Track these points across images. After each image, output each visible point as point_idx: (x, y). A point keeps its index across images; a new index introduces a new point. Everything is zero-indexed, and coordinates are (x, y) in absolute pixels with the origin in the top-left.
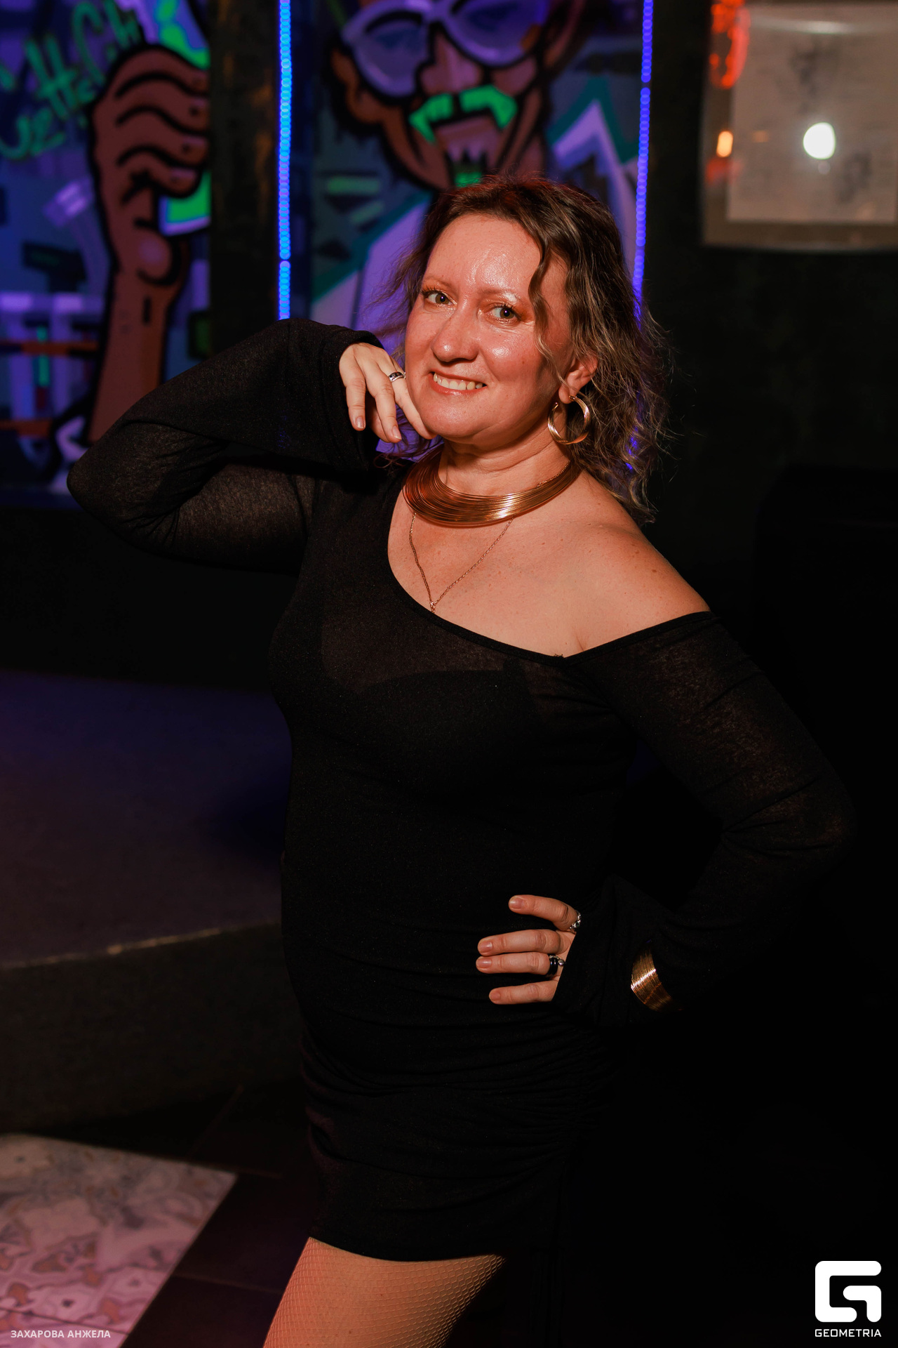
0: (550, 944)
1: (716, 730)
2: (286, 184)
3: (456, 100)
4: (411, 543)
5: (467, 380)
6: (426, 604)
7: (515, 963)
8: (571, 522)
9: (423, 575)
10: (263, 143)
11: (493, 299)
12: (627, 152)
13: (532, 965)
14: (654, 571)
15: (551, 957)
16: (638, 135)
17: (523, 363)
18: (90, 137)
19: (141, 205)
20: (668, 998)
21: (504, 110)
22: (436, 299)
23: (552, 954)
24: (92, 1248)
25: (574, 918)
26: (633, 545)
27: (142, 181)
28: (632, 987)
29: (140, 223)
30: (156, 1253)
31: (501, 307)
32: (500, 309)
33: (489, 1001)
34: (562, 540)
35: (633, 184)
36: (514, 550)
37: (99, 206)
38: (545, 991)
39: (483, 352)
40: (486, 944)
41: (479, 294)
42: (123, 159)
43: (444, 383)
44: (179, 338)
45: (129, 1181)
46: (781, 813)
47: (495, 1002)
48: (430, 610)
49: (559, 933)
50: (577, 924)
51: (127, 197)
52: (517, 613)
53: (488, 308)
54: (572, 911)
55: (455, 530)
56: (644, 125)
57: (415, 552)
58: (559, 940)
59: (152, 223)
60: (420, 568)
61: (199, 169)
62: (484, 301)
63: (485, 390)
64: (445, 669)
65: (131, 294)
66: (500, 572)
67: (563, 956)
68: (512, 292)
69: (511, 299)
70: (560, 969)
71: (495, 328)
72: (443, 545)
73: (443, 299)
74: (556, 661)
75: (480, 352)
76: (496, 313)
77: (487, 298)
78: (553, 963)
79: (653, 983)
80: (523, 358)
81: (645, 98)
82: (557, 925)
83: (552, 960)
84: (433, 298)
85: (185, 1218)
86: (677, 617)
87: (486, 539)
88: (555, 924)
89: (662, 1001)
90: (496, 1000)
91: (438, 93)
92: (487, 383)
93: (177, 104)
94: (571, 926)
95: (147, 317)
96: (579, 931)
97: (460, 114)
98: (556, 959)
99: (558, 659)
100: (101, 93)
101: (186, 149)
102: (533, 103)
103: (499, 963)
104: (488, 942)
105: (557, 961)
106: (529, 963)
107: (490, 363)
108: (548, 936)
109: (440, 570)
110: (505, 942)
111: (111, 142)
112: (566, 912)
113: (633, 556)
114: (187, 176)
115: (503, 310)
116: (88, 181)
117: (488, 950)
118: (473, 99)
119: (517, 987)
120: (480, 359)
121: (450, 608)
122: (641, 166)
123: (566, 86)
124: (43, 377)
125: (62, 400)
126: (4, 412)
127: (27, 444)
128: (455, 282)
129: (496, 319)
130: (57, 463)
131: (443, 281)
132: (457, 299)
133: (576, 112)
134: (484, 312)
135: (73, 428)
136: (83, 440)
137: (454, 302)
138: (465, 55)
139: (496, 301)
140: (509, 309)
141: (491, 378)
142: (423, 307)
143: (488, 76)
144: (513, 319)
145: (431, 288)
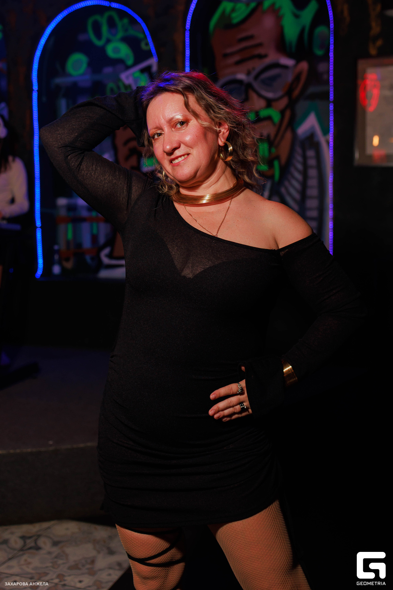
3: (257, 114)
5: (183, 155)
11: (173, 122)
12: (325, 132)
16: (329, 123)
17: (197, 136)
19: (133, 161)
21: (276, 117)
22: (157, 136)
24: (93, 562)
28: (284, 371)
30: (119, 564)
35: (328, 143)
41: (168, 123)
42: (126, 143)
43: (176, 161)
45: (111, 538)
51: (127, 158)
53: (175, 126)
62: (171, 125)
63: (190, 155)
68: (178, 114)
69: (179, 117)
71: (181, 131)
73: (160, 135)
75: (181, 143)
76: (179, 126)
80: (195, 135)
81: (331, 107)
84: (156, 137)
92: (189, 152)
97: (258, 119)
102: (288, 114)
107: (187, 145)
118: (264, 113)
120: (182, 146)
122: (330, 137)
123: (301, 106)
124: (95, 231)
125: (102, 240)
126: (79, 245)
127: (88, 258)
128: (158, 125)
129: (179, 128)
130: (100, 265)
131: (155, 128)
132: (163, 131)
133: (305, 116)
134: (174, 128)
135: (107, 251)
136: (110, 256)
137: (163, 132)
138: (260, 96)
139: (175, 122)
140: (182, 122)
141: (190, 150)
142: (155, 142)
143: (269, 103)
144: (185, 124)
145: (153, 134)
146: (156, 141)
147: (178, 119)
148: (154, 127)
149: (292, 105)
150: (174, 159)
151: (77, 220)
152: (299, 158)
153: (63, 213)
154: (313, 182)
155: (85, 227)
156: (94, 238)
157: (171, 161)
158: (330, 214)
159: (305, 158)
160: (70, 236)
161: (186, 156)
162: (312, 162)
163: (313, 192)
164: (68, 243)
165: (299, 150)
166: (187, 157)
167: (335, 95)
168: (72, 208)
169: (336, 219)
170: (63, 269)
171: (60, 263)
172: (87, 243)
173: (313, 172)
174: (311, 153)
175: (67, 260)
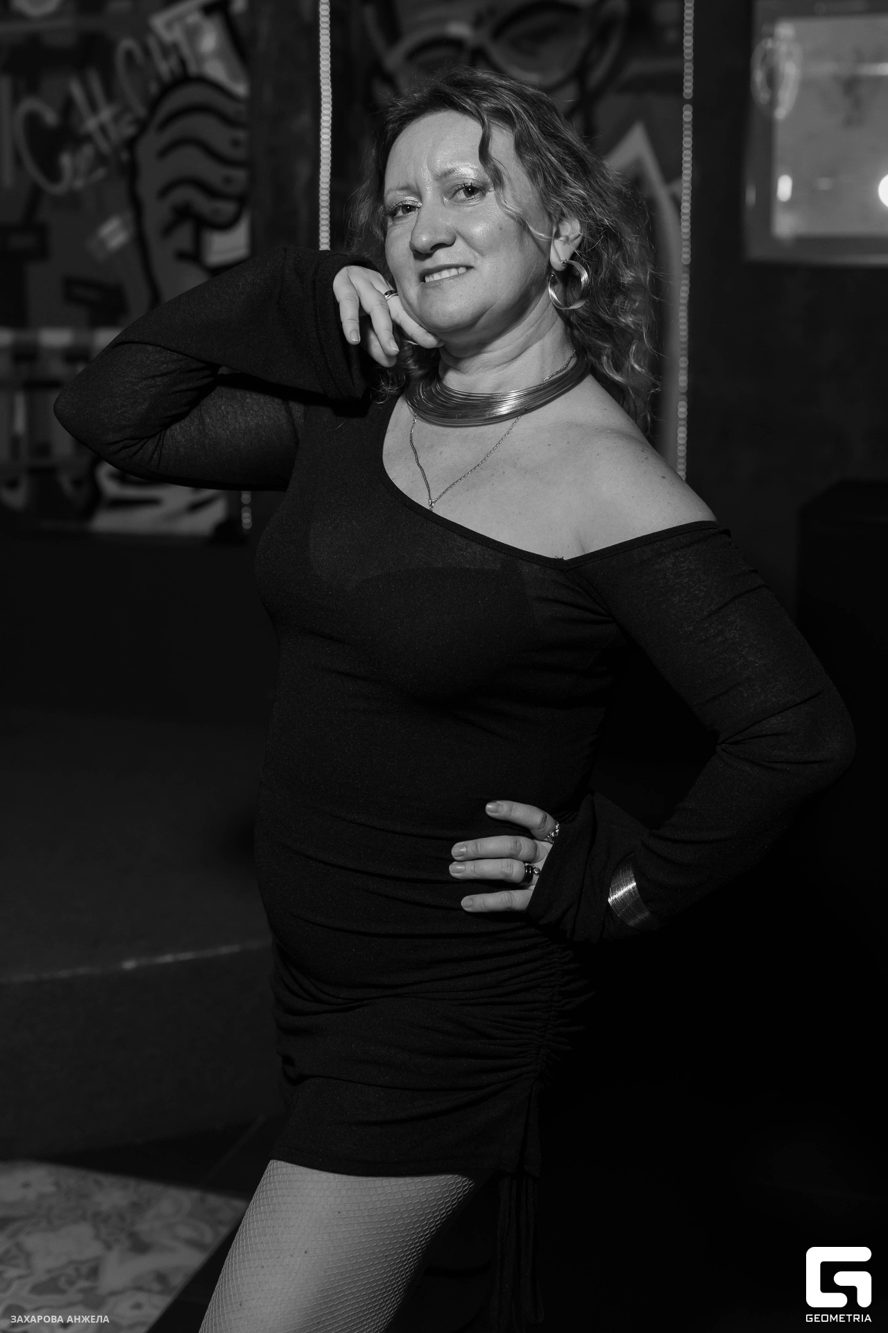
0: (526, 851)
1: (720, 639)
2: (327, 210)
4: (411, 441)
5: (457, 267)
6: (423, 502)
7: (490, 869)
9: (424, 474)
10: (303, 170)
11: (450, 182)
13: (506, 871)
14: (663, 477)
15: (527, 864)
18: (131, 171)
19: (183, 237)
20: (647, 914)
22: (403, 211)
23: (529, 862)
24: (95, 1270)
25: (553, 827)
26: (643, 451)
27: (183, 213)
28: (610, 900)
29: (182, 256)
30: (161, 1277)
31: (462, 188)
32: (462, 191)
33: (461, 909)
36: (520, 450)
37: (140, 240)
38: (519, 899)
39: (460, 235)
40: (459, 849)
41: (437, 181)
42: (164, 192)
43: (435, 277)
46: (782, 725)
47: (466, 909)
48: (428, 508)
49: (537, 842)
50: (555, 833)
51: (168, 230)
52: (520, 513)
53: (451, 195)
54: (550, 820)
55: (458, 429)
56: (687, 142)
57: (416, 453)
58: (536, 848)
59: (194, 256)
60: (421, 467)
61: (242, 201)
62: (445, 187)
64: (440, 566)
66: (504, 473)
67: (540, 865)
70: (536, 878)
71: (465, 208)
72: (446, 445)
73: (409, 209)
74: (556, 564)
75: (458, 236)
76: (462, 195)
77: (446, 182)
78: (528, 871)
79: (632, 897)
80: (498, 225)
81: (688, 114)
82: (535, 832)
83: (527, 868)
84: (400, 213)
86: (684, 524)
88: (532, 832)
89: (640, 917)
90: (468, 907)
92: (472, 264)
93: (219, 136)
94: (549, 835)
96: (558, 842)
98: (531, 867)
99: (559, 562)
100: (143, 126)
101: (228, 180)
103: (472, 868)
104: (462, 847)
105: (532, 869)
106: (503, 870)
107: (471, 244)
108: (525, 844)
109: (441, 470)
110: (479, 847)
111: (153, 175)
112: (544, 820)
113: (643, 462)
114: (228, 208)
115: (465, 191)
116: (129, 215)
117: (462, 854)
119: (490, 894)
120: (460, 243)
121: (450, 506)
123: (609, 109)
126: (43, 449)
127: (65, 481)
128: (412, 182)
129: (463, 201)
130: (96, 501)
131: (403, 189)
132: (421, 199)
133: (619, 134)
137: (420, 204)
139: (455, 183)
140: (471, 187)
141: (475, 257)
142: (394, 225)
144: (478, 194)
145: (395, 204)
146: (397, 223)
147: (463, 177)
148: (401, 185)
150: (430, 272)
151: (39, 386)
153: (3, 366)
157: (422, 277)
160: (20, 425)
161: (462, 270)
164: (14, 444)
166: (463, 274)
167: (695, 83)
168: (25, 353)
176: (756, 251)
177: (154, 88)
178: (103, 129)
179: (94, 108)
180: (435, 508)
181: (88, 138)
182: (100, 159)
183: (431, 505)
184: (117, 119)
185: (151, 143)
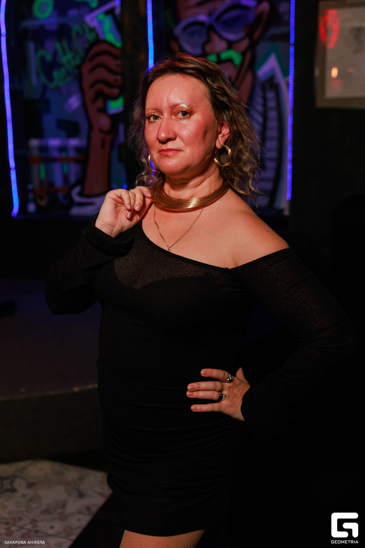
0: (219, 386)
3: (218, 56)
4: (154, 220)
7: (204, 395)
8: (227, 211)
11: (176, 109)
12: (286, 73)
14: (268, 232)
16: (289, 65)
18: (80, 78)
19: (99, 103)
21: (237, 58)
22: (153, 118)
23: (220, 392)
24: (63, 505)
27: (99, 94)
29: (99, 110)
30: (88, 508)
31: (181, 112)
32: (181, 113)
33: (191, 410)
34: (225, 218)
35: (288, 84)
36: (204, 223)
37: (84, 105)
38: (217, 407)
39: (178, 135)
40: (190, 386)
41: (170, 108)
42: (93, 85)
44: (115, 154)
45: (81, 479)
48: (168, 250)
49: (223, 383)
50: (229, 379)
51: (94, 100)
53: (176, 114)
54: (227, 374)
56: (292, 61)
58: (223, 385)
59: (104, 110)
62: (173, 111)
65: (97, 138)
66: (199, 233)
67: (225, 393)
68: (184, 103)
69: (184, 106)
72: (171, 222)
73: (156, 118)
76: (180, 115)
77: (174, 109)
78: (220, 395)
81: (292, 50)
84: (152, 119)
85: (101, 494)
87: (190, 219)
90: (194, 410)
91: (211, 53)
92: (182, 149)
93: (113, 63)
95: (103, 145)
97: (220, 61)
98: (222, 394)
99: (226, 270)
100: (83, 60)
101: (115, 81)
102: (249, 55)
103: (197, 395)
104: (192, 386)
106: (211, 395)
108: (218, 384)
110: (199, 386)
111: (88, 79)
112: (225, 374)
114: (116, 91)
115: (182, 113)
116: (79, 95)
117: (191, 389)
118: (225, 55)
119: (205, 405)
120: (178, 138)
121: (177, 249)
122: (291, 78)
123: (261, 48)
124: (66, 171)
125: (73, 179)
126: (51, 184)
127: (60, 196)
128: (159, 107)
129: (181, 119)
130: (72, 203)
132: (162, 115)
133: (266, 57)
134: (175, 116)
135: (77, 190)
136: (81, 194)
137: (162, 117)
138: (221, 37)
139: (178, 109)
140: (185, 112)
141: (183, 146)
143: (230, 45)
144: (188, 116)
145: (150, 114)
146: (151, 124)
147: (182, 107)
148: (154, 108)
149: (252, 47)
151: (49, 161)
152: (259, 100)
153: (35, 153)
154: (272, 124)
155: (56, 167)
156: (66, 178)
158: (289, 155)
159: (265, 99)
160: (43, 175)
162: (272, 104)
163: (272, 133)
164: (41, 182)
165: (259, 92)
167: (295, 37)
168: (43, 149)
169: (294, 162)
170: (38, 207)
171: (35, 201)
172: (59, 182)
173: (272, 114)
174: (271, 95)
175: (41, 198)
176: (320, 104)
177: (87, 45)
178: (69, 62)
179: (65, 53)
180: (171, 250)
181: (63, 65)
182: (68, 74)
183: (169, 249)
184: (74, 58)
185: (87, 66)
